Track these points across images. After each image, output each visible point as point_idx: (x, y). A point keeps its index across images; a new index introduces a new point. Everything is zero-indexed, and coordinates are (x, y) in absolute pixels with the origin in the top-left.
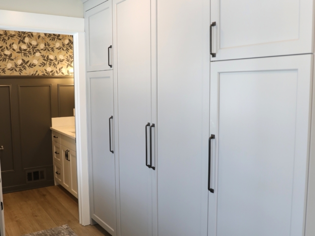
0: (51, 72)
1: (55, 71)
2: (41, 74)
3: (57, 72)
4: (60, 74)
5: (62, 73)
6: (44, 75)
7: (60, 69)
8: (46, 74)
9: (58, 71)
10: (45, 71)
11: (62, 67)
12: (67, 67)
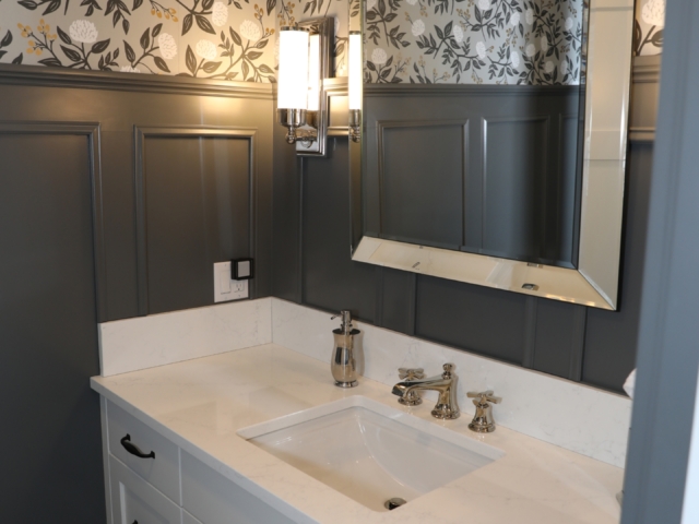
0: (99, 47)
1: (116, 44)
2: (32, 59)
3: (128, 49)
4: (147, 67)
5: (159, 61)
6: (52, 63)
7: (145, 40)
8: (66, 61)
9: (138, 51)
10: (59, 42)
11: (159, 27)
12: (185, 30)
